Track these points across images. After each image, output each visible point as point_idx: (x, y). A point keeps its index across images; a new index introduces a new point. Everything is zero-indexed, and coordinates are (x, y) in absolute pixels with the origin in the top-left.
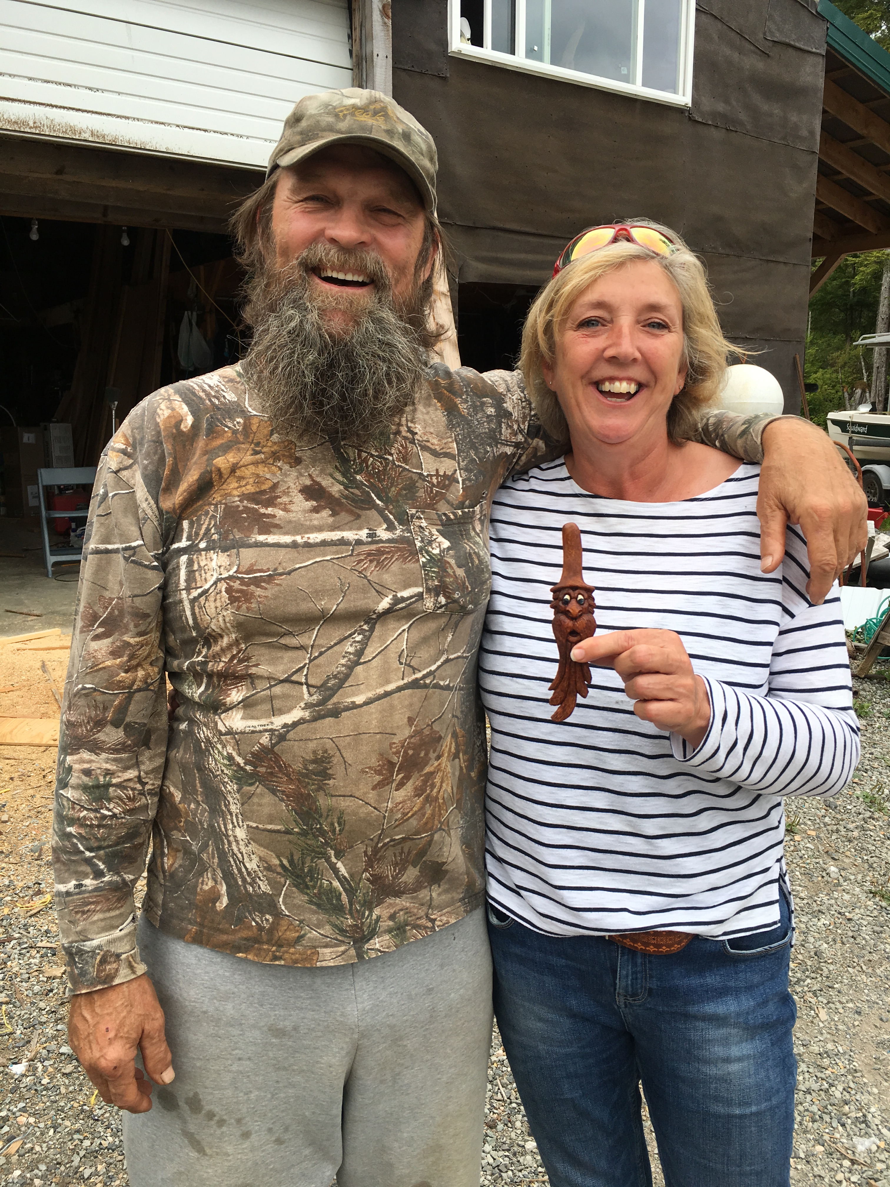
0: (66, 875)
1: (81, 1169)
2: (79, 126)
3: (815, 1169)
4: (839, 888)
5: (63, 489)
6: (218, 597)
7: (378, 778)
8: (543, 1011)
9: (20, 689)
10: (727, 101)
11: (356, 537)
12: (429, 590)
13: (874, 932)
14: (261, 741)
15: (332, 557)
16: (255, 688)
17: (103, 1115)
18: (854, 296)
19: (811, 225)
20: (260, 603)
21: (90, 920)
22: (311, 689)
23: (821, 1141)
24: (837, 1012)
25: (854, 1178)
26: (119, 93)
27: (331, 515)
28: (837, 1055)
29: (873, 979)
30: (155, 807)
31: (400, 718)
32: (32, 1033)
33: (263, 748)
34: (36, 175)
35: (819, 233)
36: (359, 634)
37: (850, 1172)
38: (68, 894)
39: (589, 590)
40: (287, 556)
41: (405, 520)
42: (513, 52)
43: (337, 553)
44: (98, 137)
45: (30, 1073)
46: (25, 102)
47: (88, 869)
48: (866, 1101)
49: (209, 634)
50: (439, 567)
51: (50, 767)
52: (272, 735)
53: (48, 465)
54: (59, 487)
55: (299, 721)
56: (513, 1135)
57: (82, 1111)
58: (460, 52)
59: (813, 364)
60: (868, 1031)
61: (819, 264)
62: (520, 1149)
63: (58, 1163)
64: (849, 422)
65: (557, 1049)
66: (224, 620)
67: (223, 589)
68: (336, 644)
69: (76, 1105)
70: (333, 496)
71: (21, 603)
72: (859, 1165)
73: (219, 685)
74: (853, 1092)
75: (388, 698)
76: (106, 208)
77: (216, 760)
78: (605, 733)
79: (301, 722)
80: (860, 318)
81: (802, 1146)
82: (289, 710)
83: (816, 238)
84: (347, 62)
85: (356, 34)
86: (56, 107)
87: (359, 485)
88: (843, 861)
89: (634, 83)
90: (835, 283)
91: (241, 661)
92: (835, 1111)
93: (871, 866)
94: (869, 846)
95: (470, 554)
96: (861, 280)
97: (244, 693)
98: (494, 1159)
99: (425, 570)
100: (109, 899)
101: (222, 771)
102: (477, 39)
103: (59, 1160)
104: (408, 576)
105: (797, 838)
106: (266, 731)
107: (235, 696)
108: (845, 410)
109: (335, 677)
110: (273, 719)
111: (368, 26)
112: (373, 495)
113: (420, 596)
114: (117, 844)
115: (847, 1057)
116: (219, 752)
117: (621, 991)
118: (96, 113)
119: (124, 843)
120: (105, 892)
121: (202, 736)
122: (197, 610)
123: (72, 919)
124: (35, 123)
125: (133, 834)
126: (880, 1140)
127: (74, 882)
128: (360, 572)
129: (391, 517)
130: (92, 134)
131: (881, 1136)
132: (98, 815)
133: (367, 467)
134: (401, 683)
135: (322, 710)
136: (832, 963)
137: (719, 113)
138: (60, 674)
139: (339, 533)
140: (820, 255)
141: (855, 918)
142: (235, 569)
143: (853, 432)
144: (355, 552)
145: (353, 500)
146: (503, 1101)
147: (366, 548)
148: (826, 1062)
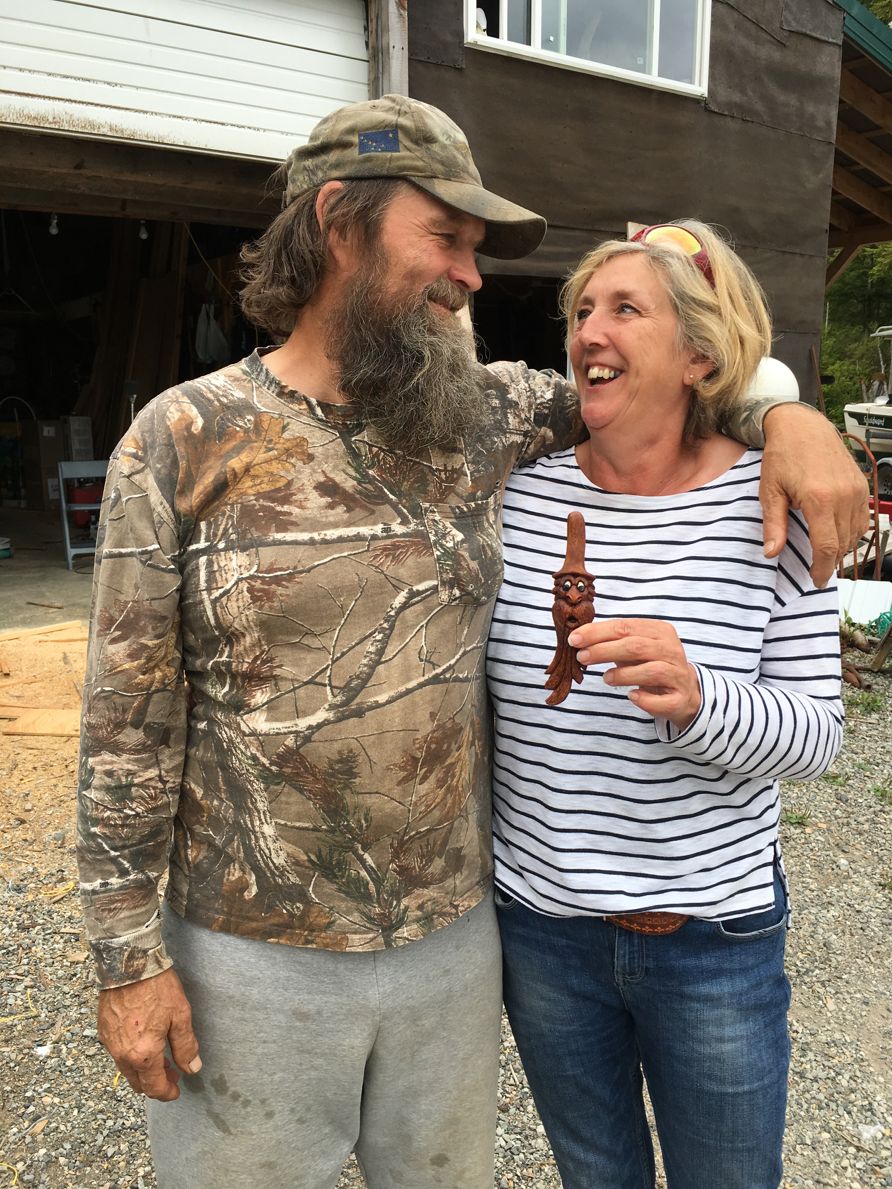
0: (92, 874)
1: (104, 1148)
2: (98, 121)
3: (821, 1155)
4: (849, 880)
5: (83, 482)
6: (240, 596)
7: (403, 774)
8: (545, 990)
9: (42, 681)
10: (743, 92)
11: (372, 532)
12: (443, 583)
13: (882, 924)
14: (286, 743)
15: (349, 553)
16: (279, 690)
17: (125, 1096)
18: (872, 287)
19: (826, 216)
20: (282, 601)
21: (116, 918)
22: (335, 690)
23: (827, 1128)
24: (844, 1001)
25: (859, 1165)
26: (137, 88)
27: (345, 512)
28: (844, 1044)
29: (881, 970)
30: (176, 804)
31: (422, 715)
32: (56, 1016)
33: (288, 749)
34: (55, 170)
35: (836, 223)
36: (379, 633)
37: (855, 1159)
38: (94, 892)
39: (590, 579)
40: (306, 554)
41: (418, 513)
42: (529, 43)
43: (354, 548)
44: (117, 131)
45: (55, 1055)
46: (45, 97)
47: (113, 868)
48: (872, 1090)
49: (233, 633)
50: (453, 560)
51: (72, 757)
52: (297, 737)
53: (68, 458)
54: (79, 480)
55: (323, 722)
56: (525, 1119)
57: (106, 1092)
58: (475, 44)
59: (830, 356)
60: (875, 1021)
61: (836, 254)
62: (532, 1132)
63: (83, 1142)
64: (865, 414)
65: (559, 1027)
66: (247, 619)
67: (245, 589)
68: (357, 644)
69: (99, 1086)
70: (347, 492)
71: (43, 595)
72: (864, 1151)
73: (243, 686)
74: (859, 1081)
75: (410, 695)
76: (124, 202)
77: (240, 760)
78: (605, 718)
79: (326, 723)
80: (879, 309)
81: (809, 1133)
82: (313, 713)
83: (832, 228)
84: (363, 53)
85: (372, 26)
86: (75, 102)
87: (371, 481)
88: (853, 854)
89: (650, 73)
90: (853, 273)
91: (264, 662)
92: (841, 1099)
93: (881, 859)
94: (879, 839)
95: (483, 546)
96: (878, 271)
97: (268, 695)
98: (507, 1142)
99: (440, 563)
100: (134, 897)
101: (248, 770)
102: (493, 30)
103: (83, 1139)
104: (424, 569)
105: (808, 830)
106: (291, 733)
107: (260, 697)
108: (863, 402)
109: (358, 677)
110: (298, 721)
111: (384, 18)
112: (386, 490)
113: (435, 589)
114: (141, 842)
115: (854, 1046)
116: (242, 752)
117: (619, 970)
118: (115, 107)
119: (148, 841)
120: (130, 890)
121: (225, 736)
122: (219, 610)
123: (99, 916)
124: (54, 118)
125: (156, 832)
126: (885, 1127)
127: (100, 881)
128: (377, 567)
129: (405, 511)
130: (111, 129)
131: (886, 1124)
132: (122, 815)
133: (379, 461)
134: (422, 679)
135: (346, 710)
136: (840, 954)
137: (736, 103)
138: (80, 665)
139: (354, 529)
140: (837, 246)
141: (865, 910)
142: (255, 568)
143: (870, 425)
144: (371, 548)
145: (367, 496)
146: (516, 1085)
147: (381, 543)
148: (833, 1051)
